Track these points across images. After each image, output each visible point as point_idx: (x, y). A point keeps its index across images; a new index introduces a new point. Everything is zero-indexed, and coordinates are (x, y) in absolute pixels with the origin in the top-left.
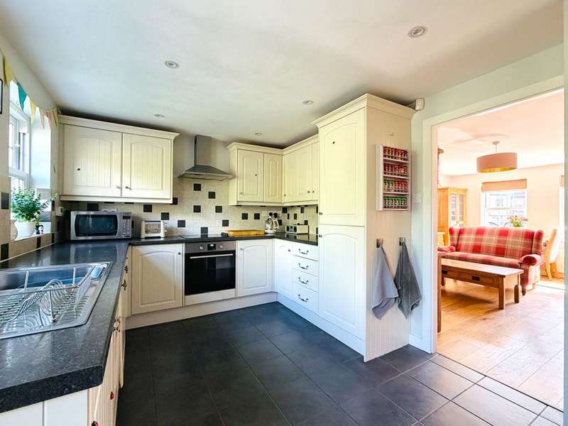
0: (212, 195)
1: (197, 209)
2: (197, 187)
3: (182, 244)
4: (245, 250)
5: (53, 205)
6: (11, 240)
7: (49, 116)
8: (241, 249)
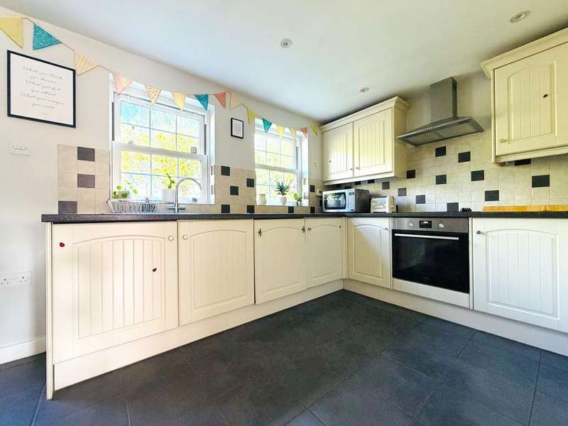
1: (441, 180)
2: (441, 152)
3: (388, 219)
4: (490, 234)
5: (312, 189)
6: (258, 204)
7: (305, 130)
8: (479, 233)
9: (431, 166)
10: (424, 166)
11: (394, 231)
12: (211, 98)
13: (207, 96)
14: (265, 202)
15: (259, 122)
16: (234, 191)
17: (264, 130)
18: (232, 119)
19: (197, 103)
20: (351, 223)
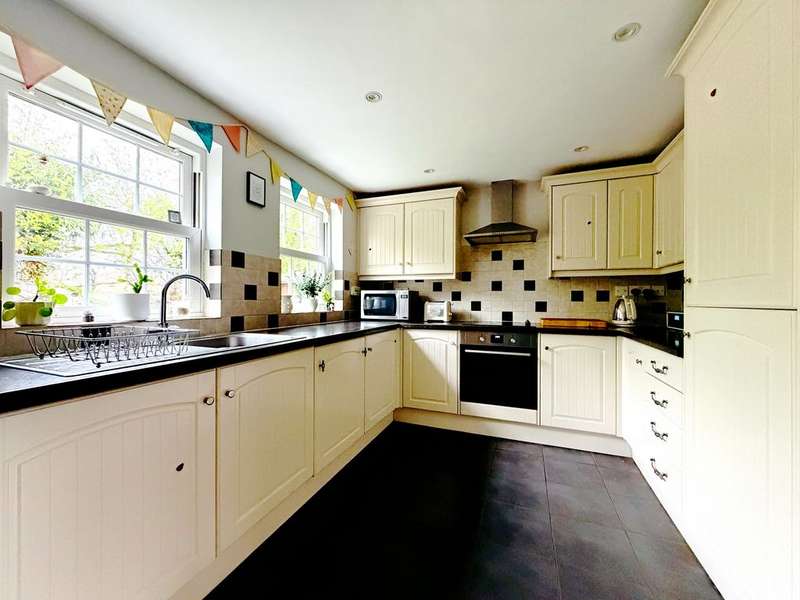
0: (519, 265)
1: (497, 286)
2: (497, 256)
3: (455, 332)
4: (556, 350)
5: (347, 285)
6: (282, 312)
7: (339, 202)
8: (547, 348)
9: (486, 269)
10: (480, 269)
11: (463, 347)
12: (217, 132)
13: (211, 126)
14: (291, 308)
15: (285, 183)
16: (250, 292)
17: (292, 197)
18: (249, 174)
19: (193, 136)
20: (408, 335)
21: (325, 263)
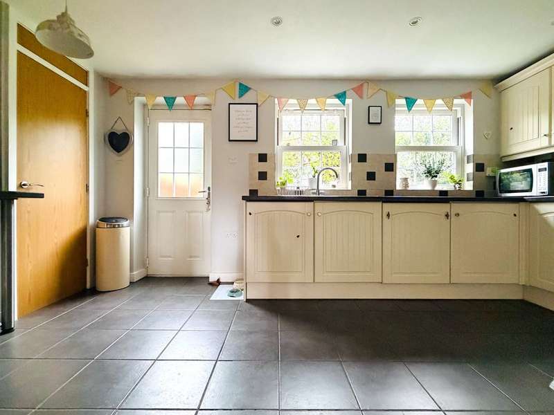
5: (479, 167)
6: (398, 189)
7: (467, 96)
12: (349, 93)
13: (345, 92)
15: (401, 101)
16: (371, 176)
17: (406, 108)
18: (369, 107)
20: (534, 209)
21: (456, 152)
